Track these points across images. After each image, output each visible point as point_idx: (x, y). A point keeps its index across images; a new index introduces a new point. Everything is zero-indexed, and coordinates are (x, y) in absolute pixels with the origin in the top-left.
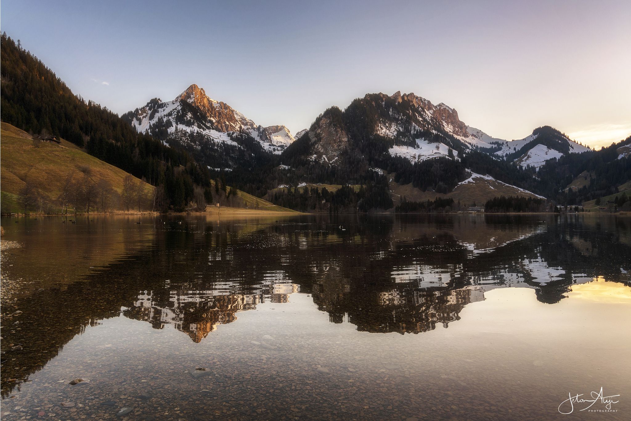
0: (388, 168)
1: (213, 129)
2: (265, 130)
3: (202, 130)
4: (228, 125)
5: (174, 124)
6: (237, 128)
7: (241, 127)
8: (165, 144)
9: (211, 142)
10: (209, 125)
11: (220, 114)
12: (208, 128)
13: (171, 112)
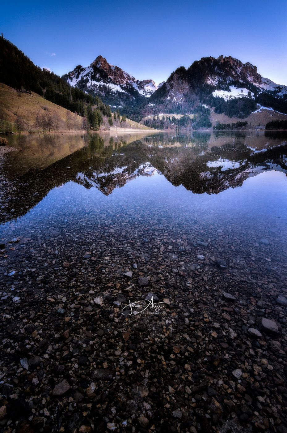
0: (211, 104)
1: (112, 83)
2: (141, 82)
3: (105, 84)
4: (120, 80)
5: (90, 81)
6: (125, 82)
7: (127, 82)
8: (86, 93)
9: (111, 91)
10: (109, 81)
11: (115, 73)
13: (88, 73)
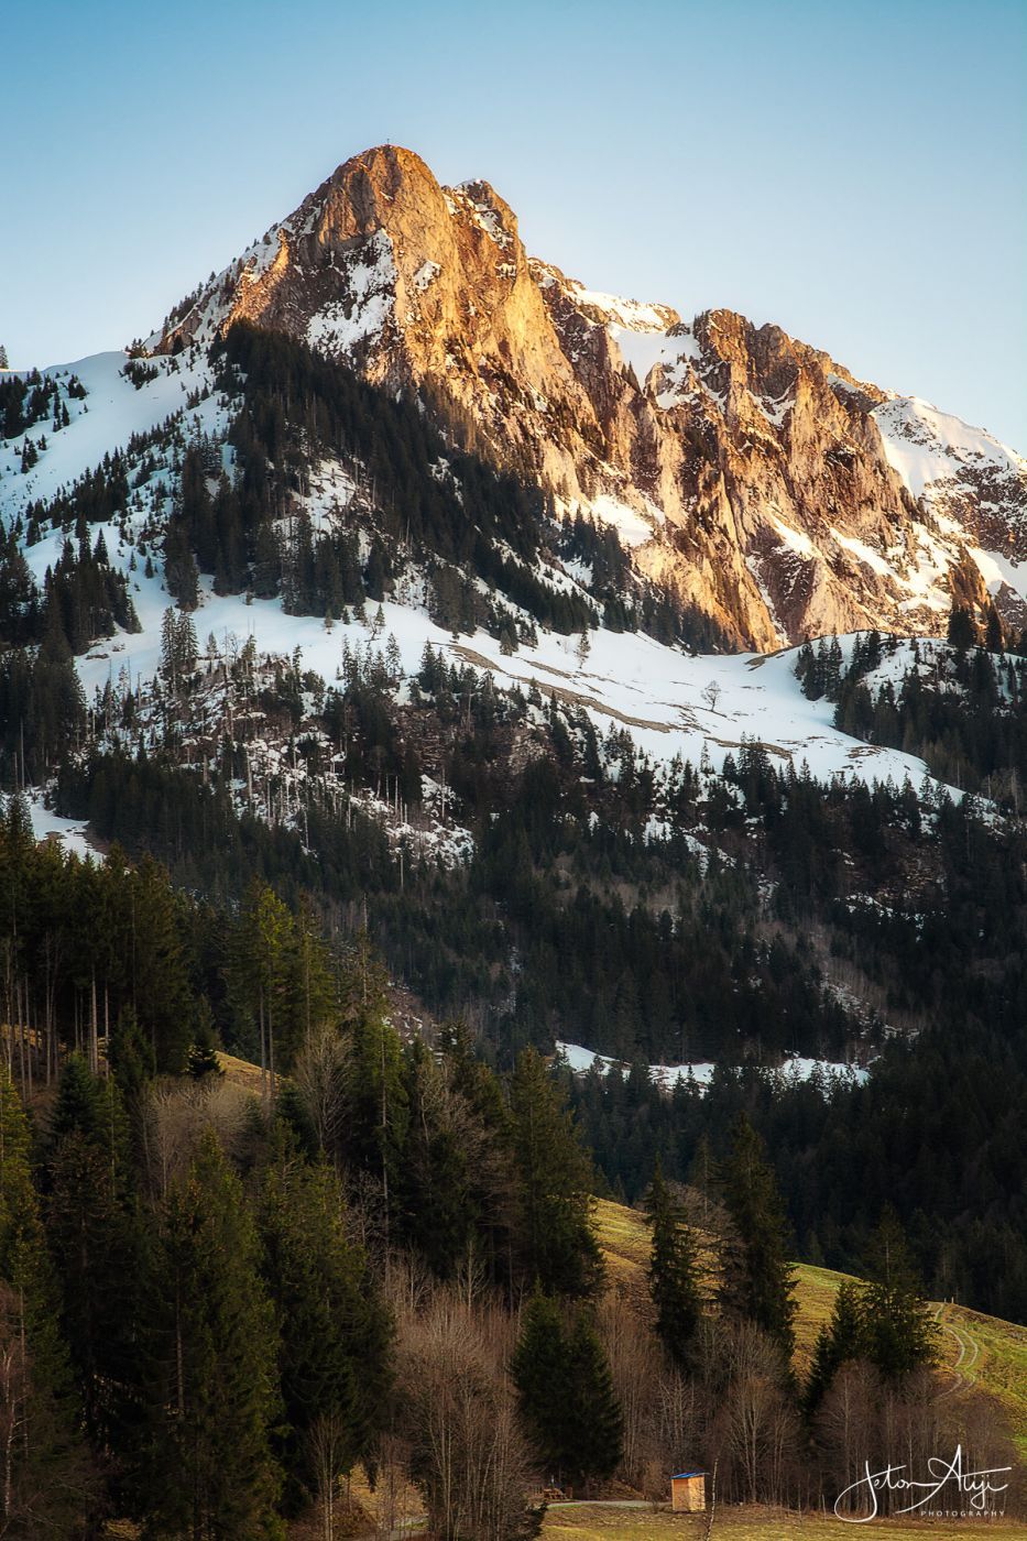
1: (619, 621)
3: (483, 643)
4: (809, 567)
5: (151, 605)
6: (925, 590)
7: (963, 580)
8: (42, 822)
9: (596, 771)
10: (568, 577)
11: (700, 446)
12: (565, 616)
13: (115, 465)
